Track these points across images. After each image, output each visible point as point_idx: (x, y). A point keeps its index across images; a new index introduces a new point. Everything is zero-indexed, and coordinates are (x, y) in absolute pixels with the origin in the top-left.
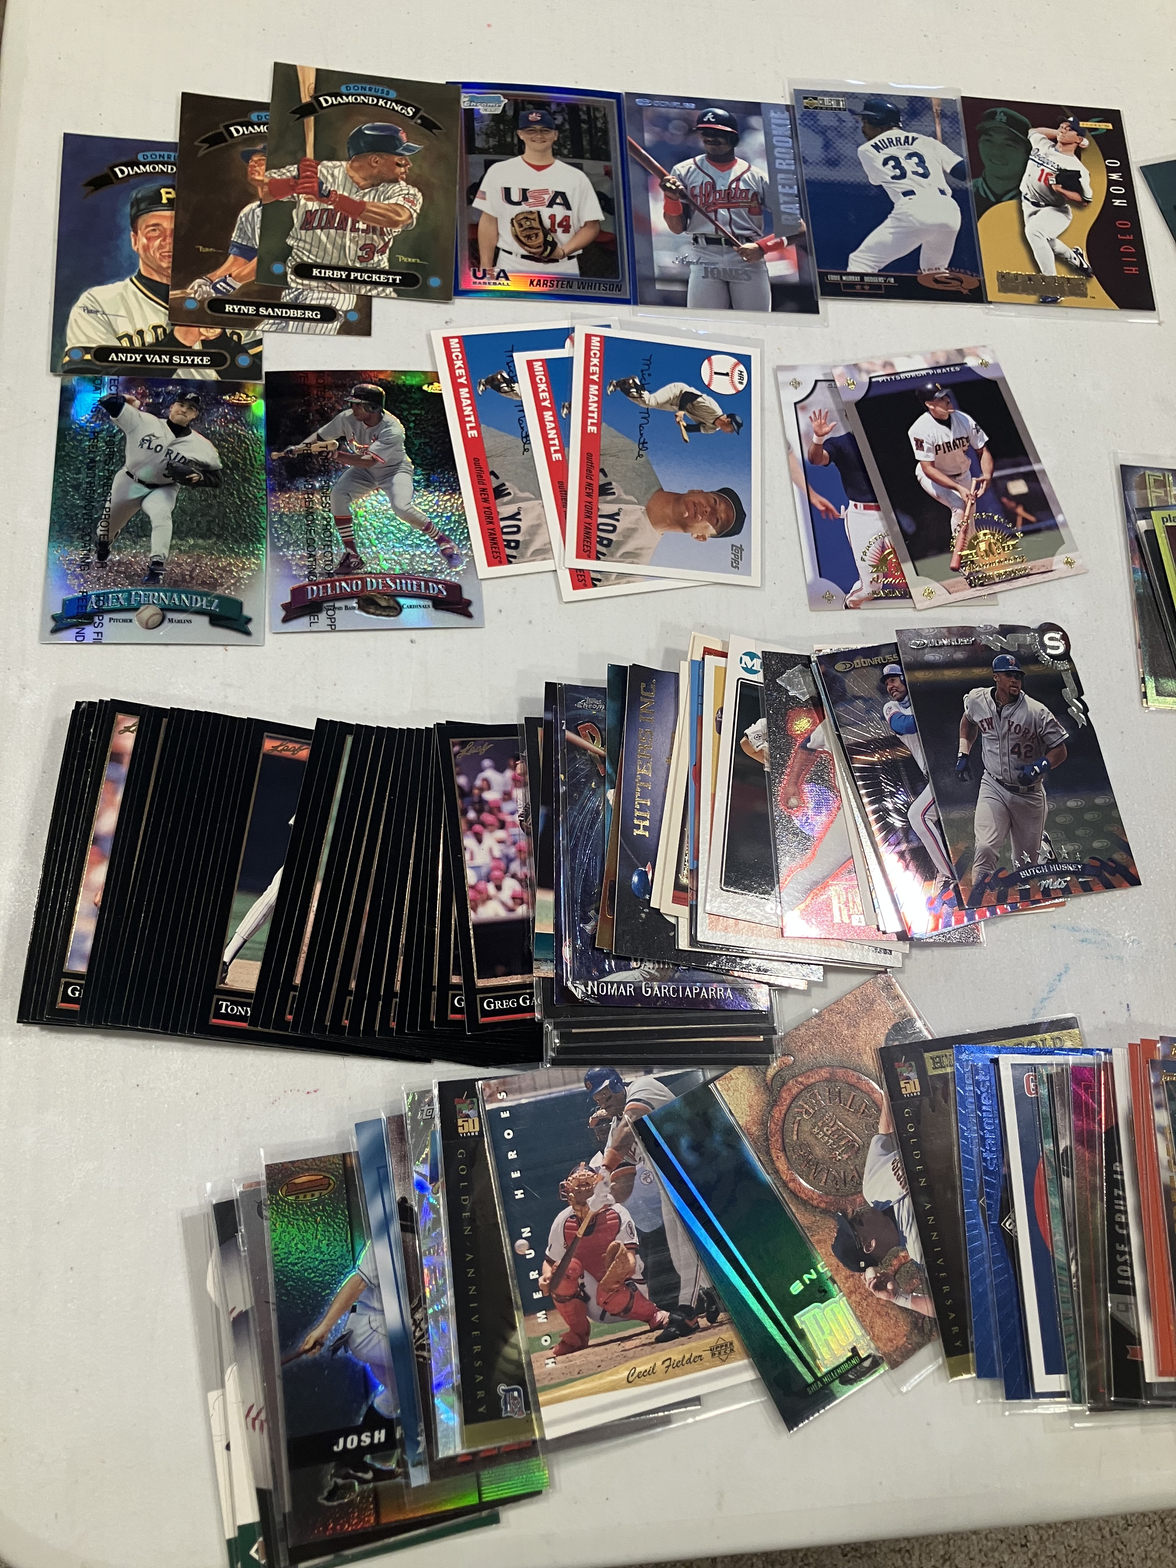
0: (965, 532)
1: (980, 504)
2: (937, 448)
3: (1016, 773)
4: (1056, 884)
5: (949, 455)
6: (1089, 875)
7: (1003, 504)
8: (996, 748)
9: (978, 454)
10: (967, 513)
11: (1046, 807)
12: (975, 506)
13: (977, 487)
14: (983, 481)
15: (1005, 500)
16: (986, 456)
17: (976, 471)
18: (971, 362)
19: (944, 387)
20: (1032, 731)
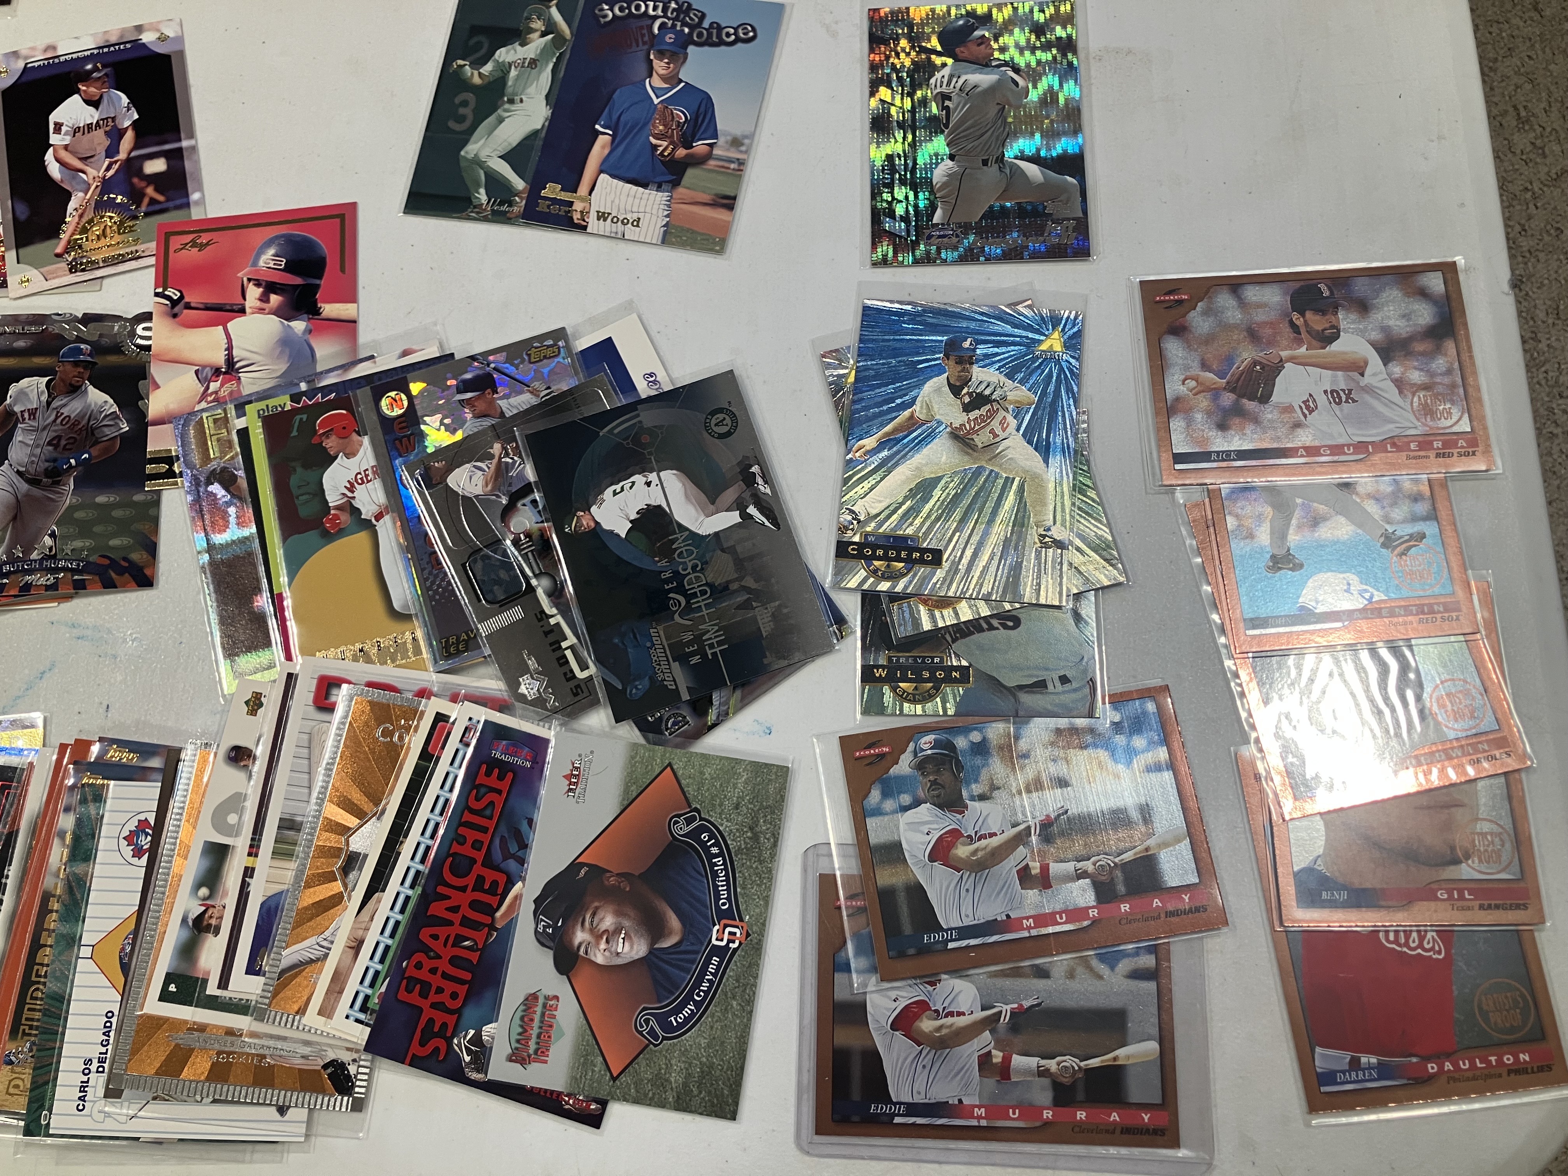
0: (81, 216)
1: (106, 185)
2: (76, 131)
3: (43, 465)
4: (40, 579)
5: (88, 136)
6: (89, 573)
7: (132, 185)
8: (30, 439)
9: (121, 133)
10: (88, 197)
11: (68, 500)
12: (99, 189)
13: (108, 169)
14: (116, 162)
15: (135, 180)
16: (129, 136)
17: (111, 152)
18: (147, 38)
19: (104, 66)
20: (84, 422)
